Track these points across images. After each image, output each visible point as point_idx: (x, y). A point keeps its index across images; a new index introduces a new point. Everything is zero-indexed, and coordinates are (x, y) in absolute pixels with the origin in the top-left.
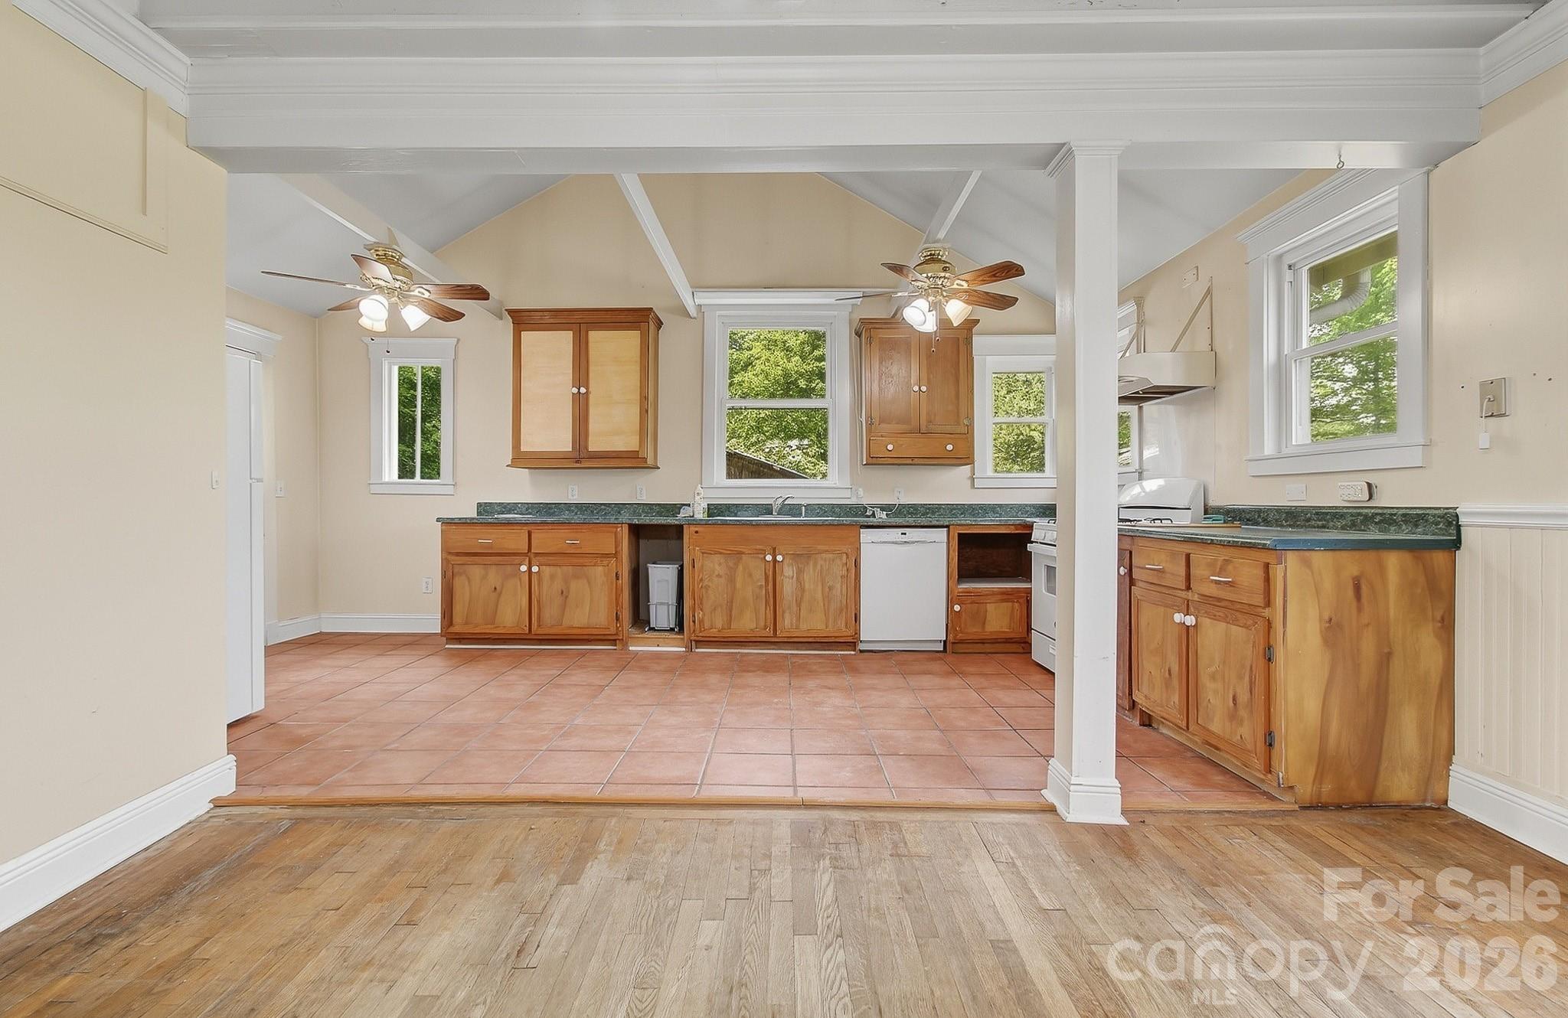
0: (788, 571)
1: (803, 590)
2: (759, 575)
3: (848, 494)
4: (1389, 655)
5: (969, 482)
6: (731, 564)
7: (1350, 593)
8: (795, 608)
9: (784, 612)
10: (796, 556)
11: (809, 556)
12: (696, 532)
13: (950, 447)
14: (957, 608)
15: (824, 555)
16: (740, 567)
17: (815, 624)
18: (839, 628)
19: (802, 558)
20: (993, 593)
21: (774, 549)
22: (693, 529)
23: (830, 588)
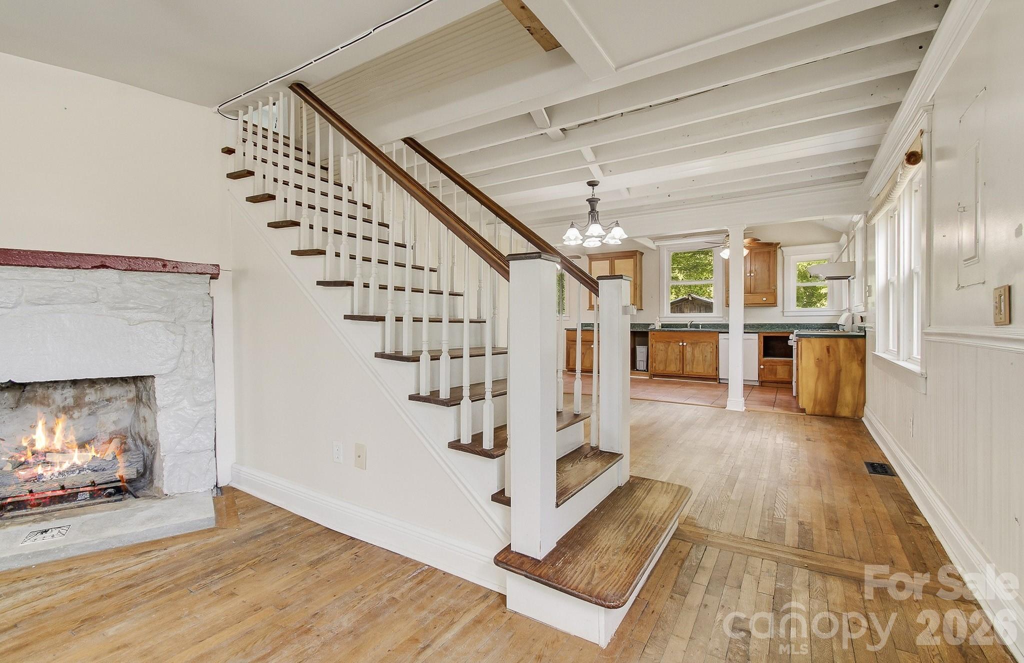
0: (689, 349)
1: (694, 357)
2: (677, 350)
3: (721, 319)
4: (840, 371)
5: (782, 313)
6: (667, 346)
7: (825, 350)
8: (691, 363)
9: (687, 365)
10: (691, 344)
11: (697, 343)
12: (653, 334)
13: (764, 299)
14: (762, 367)
15: (703, 344)
16: (670, 348)
17: (700, 370)
18: (711, 372)
19: (694, 344)
20: (781, 362)
21: (683, 341)
22: (653, 333)
23: (705, 356)
